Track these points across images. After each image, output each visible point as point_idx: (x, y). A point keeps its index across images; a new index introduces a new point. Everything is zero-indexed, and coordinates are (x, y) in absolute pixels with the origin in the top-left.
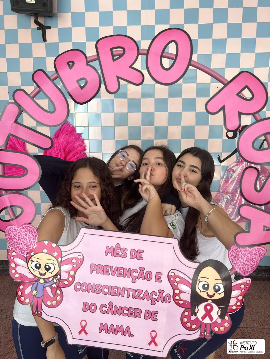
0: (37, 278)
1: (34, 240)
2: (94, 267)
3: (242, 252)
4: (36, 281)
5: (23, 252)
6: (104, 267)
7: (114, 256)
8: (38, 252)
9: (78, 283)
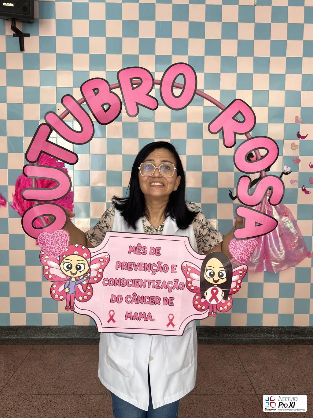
1: (66, 244)
2: (119, 265)
3: (239, 244)
5: (56, 255)
6: (128, 264)
7: (136, 254)
8: (70, 254)
9: (106, 279)
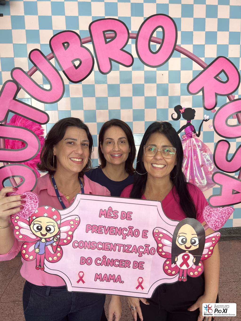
0: (39, 238)
1: (35, 206)
2: (89, 227)
3: (214, 211)
4: (38, 241)
5: (26, 216)
6: (98, 227)
7: (107, 217)
8: (39, 216)
9: (76, 241)
